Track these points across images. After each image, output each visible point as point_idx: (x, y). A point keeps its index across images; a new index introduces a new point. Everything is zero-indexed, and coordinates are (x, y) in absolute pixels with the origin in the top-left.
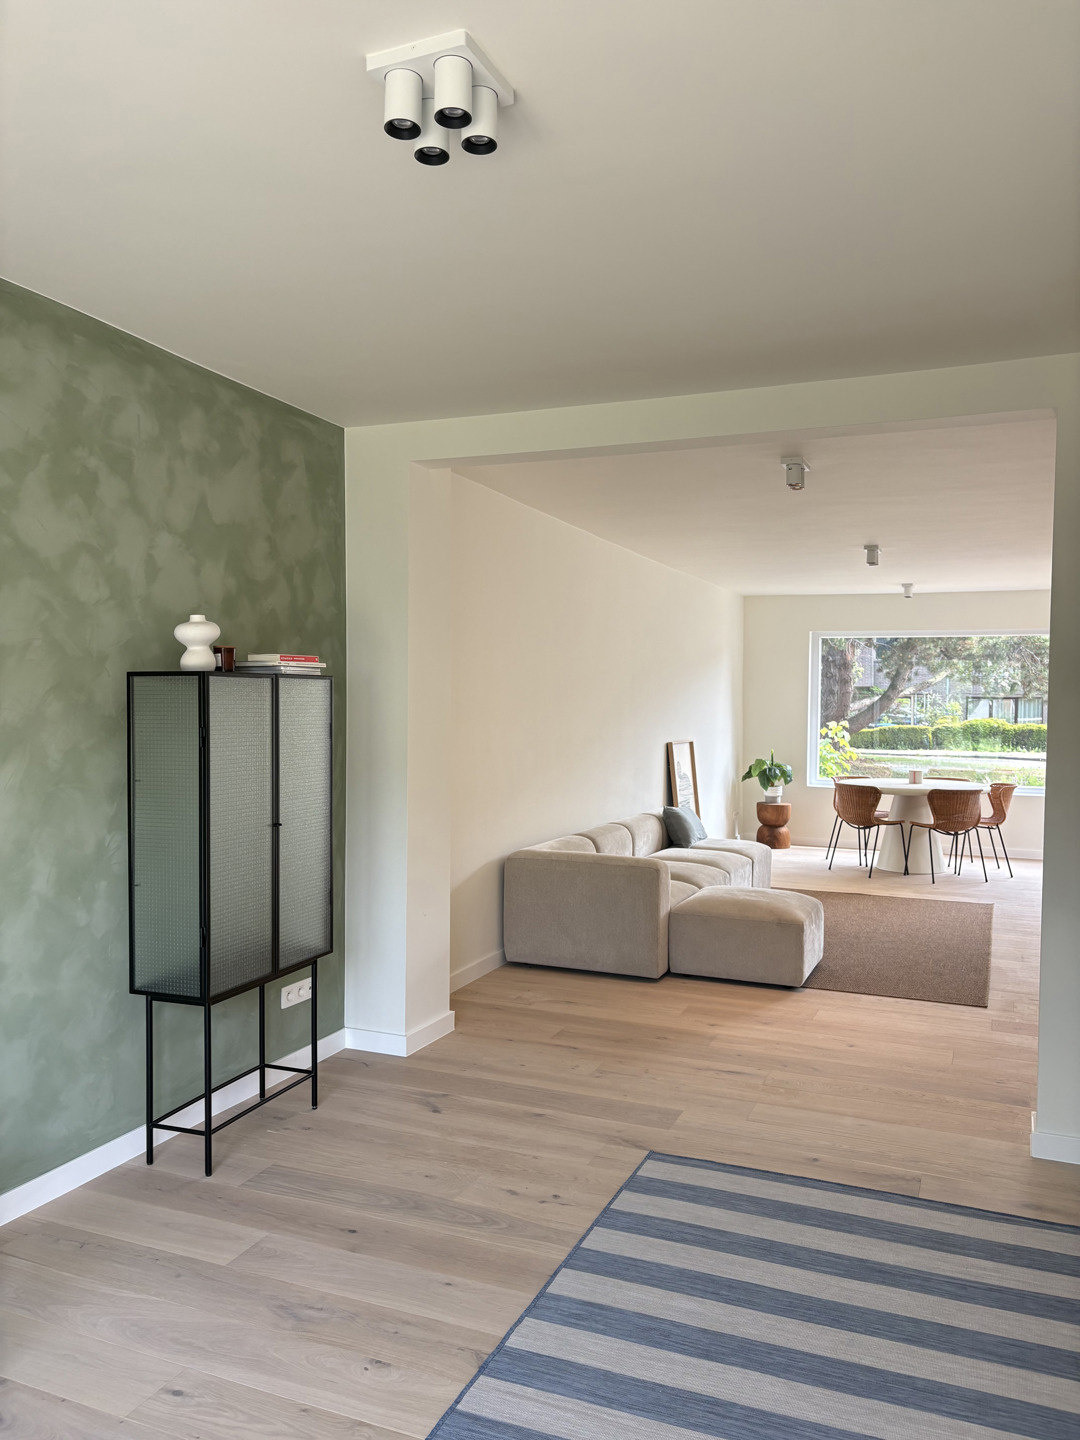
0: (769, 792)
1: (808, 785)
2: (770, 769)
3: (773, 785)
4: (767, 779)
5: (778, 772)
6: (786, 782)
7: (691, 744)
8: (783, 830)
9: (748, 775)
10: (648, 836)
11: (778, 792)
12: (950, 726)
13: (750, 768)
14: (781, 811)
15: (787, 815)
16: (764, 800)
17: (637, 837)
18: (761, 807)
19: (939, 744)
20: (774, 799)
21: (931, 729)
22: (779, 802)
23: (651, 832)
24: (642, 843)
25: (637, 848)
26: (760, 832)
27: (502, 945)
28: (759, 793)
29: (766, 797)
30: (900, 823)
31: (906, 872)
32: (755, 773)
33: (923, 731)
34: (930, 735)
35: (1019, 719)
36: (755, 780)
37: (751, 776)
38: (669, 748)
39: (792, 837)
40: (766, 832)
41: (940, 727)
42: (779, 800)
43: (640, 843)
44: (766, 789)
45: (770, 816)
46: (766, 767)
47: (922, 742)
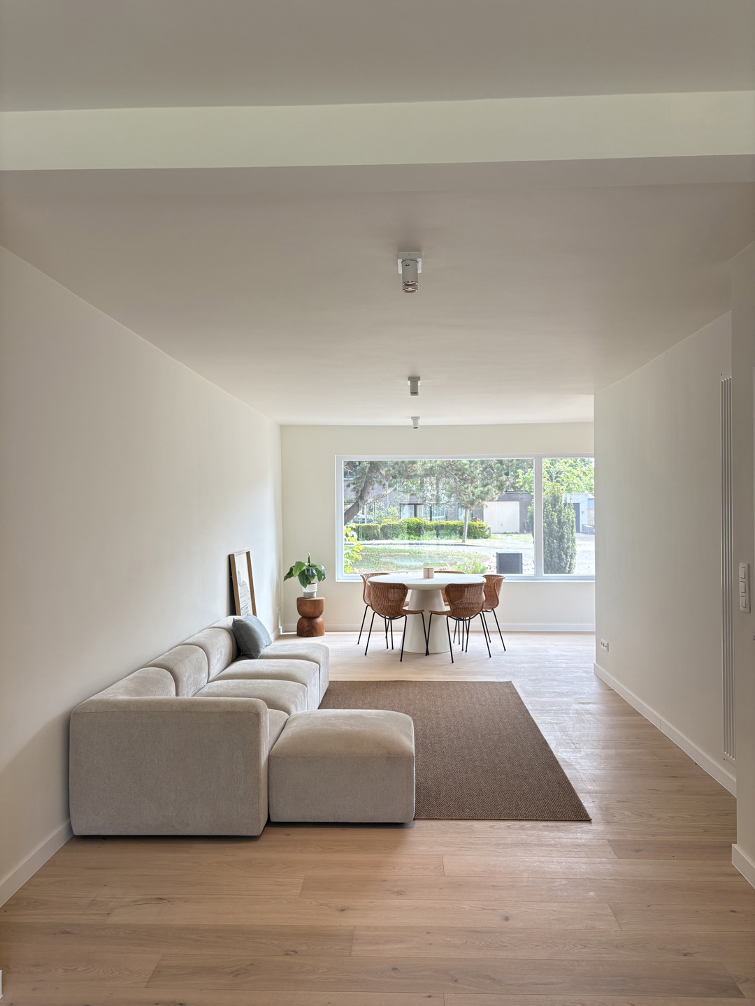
0: (308, 589)
1: (337, 581)
2: (308, 570)
3: (310, 583)
4: (306, 578)
5: (314, 571)
6: (319, 579)
7: (248, 554)
8: (319, 620)
9: (290, 575)
10: (221, 651)
11: (314, 589)
12: (392, 523)
13: (291, 569)
14: (317, 605)
15: (322, 608)
16: (303, 596)
17: (211, 657)
18: (301, 602)
19: (386, 537)
20: (311, 594)
21: (380, 526)
22: (316, 598)
23: (223, 645)
24: (216, 661)
25: (212, 667)
26: (300, 623)
27: (68, 814)
28: (297, 589)
29: (304, 593)
30: (421, 612)
31: (427, 653)
32: (296, 574)
33: (375, 528)
34: (379, 530)
35: (433, 517)
36: (295, 580)
37: (293, 576)
38: (231, 560)
39: (326, 625)
40: (305, 623)
41: (385, 524)
42: (315, 594)
43: (214, 661)
44: (305, 586)
45: (308, 609)
46: (304, 568)
47: (374, 535)
